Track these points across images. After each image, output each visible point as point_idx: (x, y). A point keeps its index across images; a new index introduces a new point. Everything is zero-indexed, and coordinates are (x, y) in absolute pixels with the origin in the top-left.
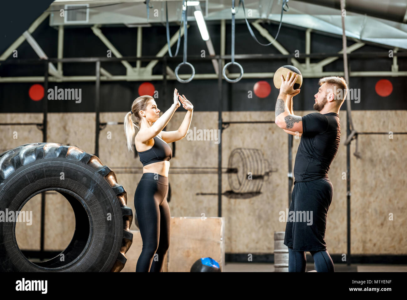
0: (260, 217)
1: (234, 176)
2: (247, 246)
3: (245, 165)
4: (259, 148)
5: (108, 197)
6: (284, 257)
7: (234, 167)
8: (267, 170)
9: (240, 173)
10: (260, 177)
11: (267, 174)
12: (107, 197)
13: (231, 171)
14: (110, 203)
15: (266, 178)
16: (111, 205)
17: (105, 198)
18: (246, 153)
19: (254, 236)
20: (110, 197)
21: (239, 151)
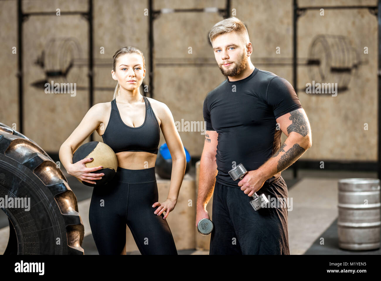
0: (346, 118)
1: (315, 69)
2: (331, 151)
3: (328, 56)
4: (345, 34)
5: (42, 200)
6: (349, 215)
7: (316, 57)
8: (356, 62)
9: (323, 65)
10: (347, 70)
11: (356, 66)
12: (40, 200)
13: (313, 62)
14: (45, 209)
15: (354, 71)
16: (47, 213)
17: (37, 203)
18: (330, 41)
19: (339, 140)
20: (45, 201)
21: (322, 39)
